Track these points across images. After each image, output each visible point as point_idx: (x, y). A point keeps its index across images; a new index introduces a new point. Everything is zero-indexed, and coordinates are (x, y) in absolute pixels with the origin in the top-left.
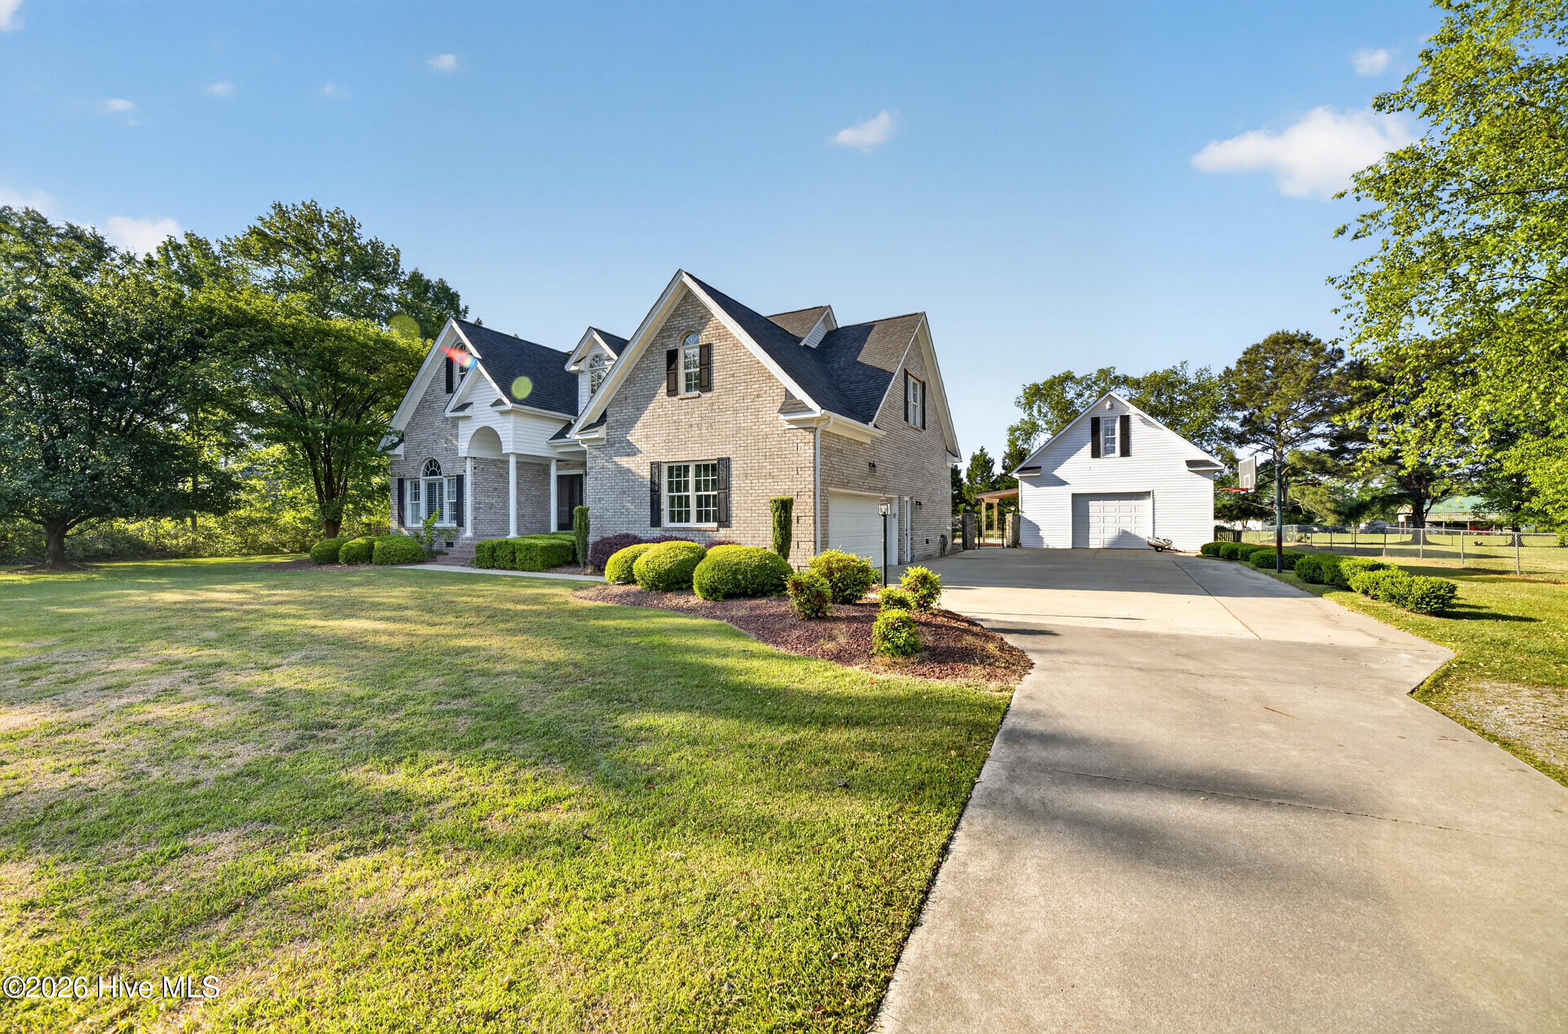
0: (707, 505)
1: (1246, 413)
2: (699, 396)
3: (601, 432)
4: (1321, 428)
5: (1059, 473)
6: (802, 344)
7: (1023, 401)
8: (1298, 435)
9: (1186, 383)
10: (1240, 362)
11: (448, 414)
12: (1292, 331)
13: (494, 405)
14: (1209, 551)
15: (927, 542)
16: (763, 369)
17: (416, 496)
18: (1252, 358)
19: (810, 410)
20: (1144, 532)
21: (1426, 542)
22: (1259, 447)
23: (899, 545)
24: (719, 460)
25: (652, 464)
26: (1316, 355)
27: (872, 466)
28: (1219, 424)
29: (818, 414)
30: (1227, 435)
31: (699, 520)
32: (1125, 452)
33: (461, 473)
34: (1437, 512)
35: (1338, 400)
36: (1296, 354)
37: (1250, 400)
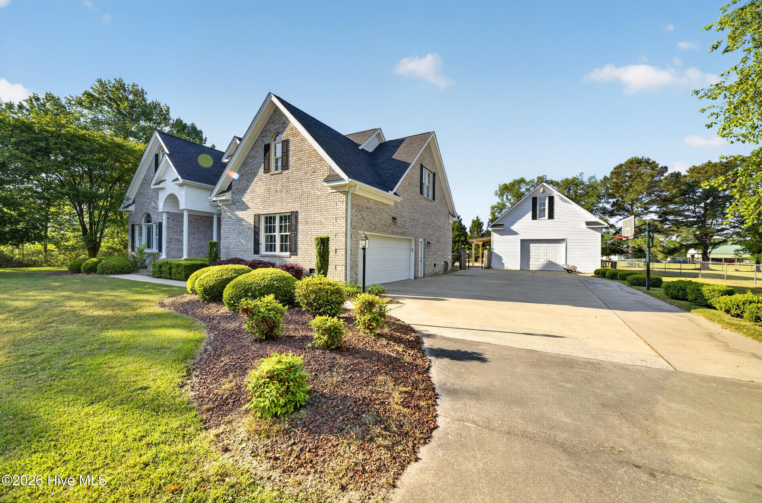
0: (286, 241)
1: (615, 200)
2: (281, 173)
3: (227, 196)
4: (654, 208)
5: (513, 228)
6: (360, 148)
7: (499, 193)
8: (642, 211)
9: (583, 184)
10: (612, 173)
11: (152, 187)
12: (640, 157)
13: (174, 181)
14: (600, 274)
15: (435, 265)
16: (318, 154)
17: (141, 235)
18: (618, 171)
19: (342, 179)
20: (561, 262)
21: (709, 269)
22: (621, 217)
23: (415, 267)
24: (292, 212)
25: (255, 215)
26: (653, 169)
27: (394, 219)
28: (601, 205)
29: (347, 182)
30: (604, 211)
31: (282, 250)
32: (551, 216)
33: (160, 221)
34: (715, 253)
35: (664, 193)
36: (642, 170)
37: (617, 192)
